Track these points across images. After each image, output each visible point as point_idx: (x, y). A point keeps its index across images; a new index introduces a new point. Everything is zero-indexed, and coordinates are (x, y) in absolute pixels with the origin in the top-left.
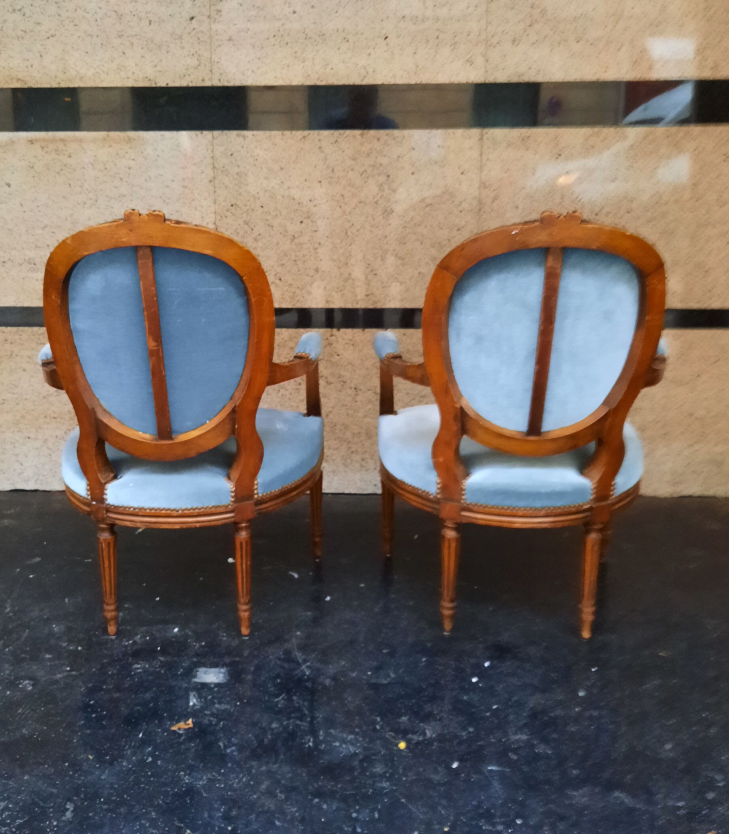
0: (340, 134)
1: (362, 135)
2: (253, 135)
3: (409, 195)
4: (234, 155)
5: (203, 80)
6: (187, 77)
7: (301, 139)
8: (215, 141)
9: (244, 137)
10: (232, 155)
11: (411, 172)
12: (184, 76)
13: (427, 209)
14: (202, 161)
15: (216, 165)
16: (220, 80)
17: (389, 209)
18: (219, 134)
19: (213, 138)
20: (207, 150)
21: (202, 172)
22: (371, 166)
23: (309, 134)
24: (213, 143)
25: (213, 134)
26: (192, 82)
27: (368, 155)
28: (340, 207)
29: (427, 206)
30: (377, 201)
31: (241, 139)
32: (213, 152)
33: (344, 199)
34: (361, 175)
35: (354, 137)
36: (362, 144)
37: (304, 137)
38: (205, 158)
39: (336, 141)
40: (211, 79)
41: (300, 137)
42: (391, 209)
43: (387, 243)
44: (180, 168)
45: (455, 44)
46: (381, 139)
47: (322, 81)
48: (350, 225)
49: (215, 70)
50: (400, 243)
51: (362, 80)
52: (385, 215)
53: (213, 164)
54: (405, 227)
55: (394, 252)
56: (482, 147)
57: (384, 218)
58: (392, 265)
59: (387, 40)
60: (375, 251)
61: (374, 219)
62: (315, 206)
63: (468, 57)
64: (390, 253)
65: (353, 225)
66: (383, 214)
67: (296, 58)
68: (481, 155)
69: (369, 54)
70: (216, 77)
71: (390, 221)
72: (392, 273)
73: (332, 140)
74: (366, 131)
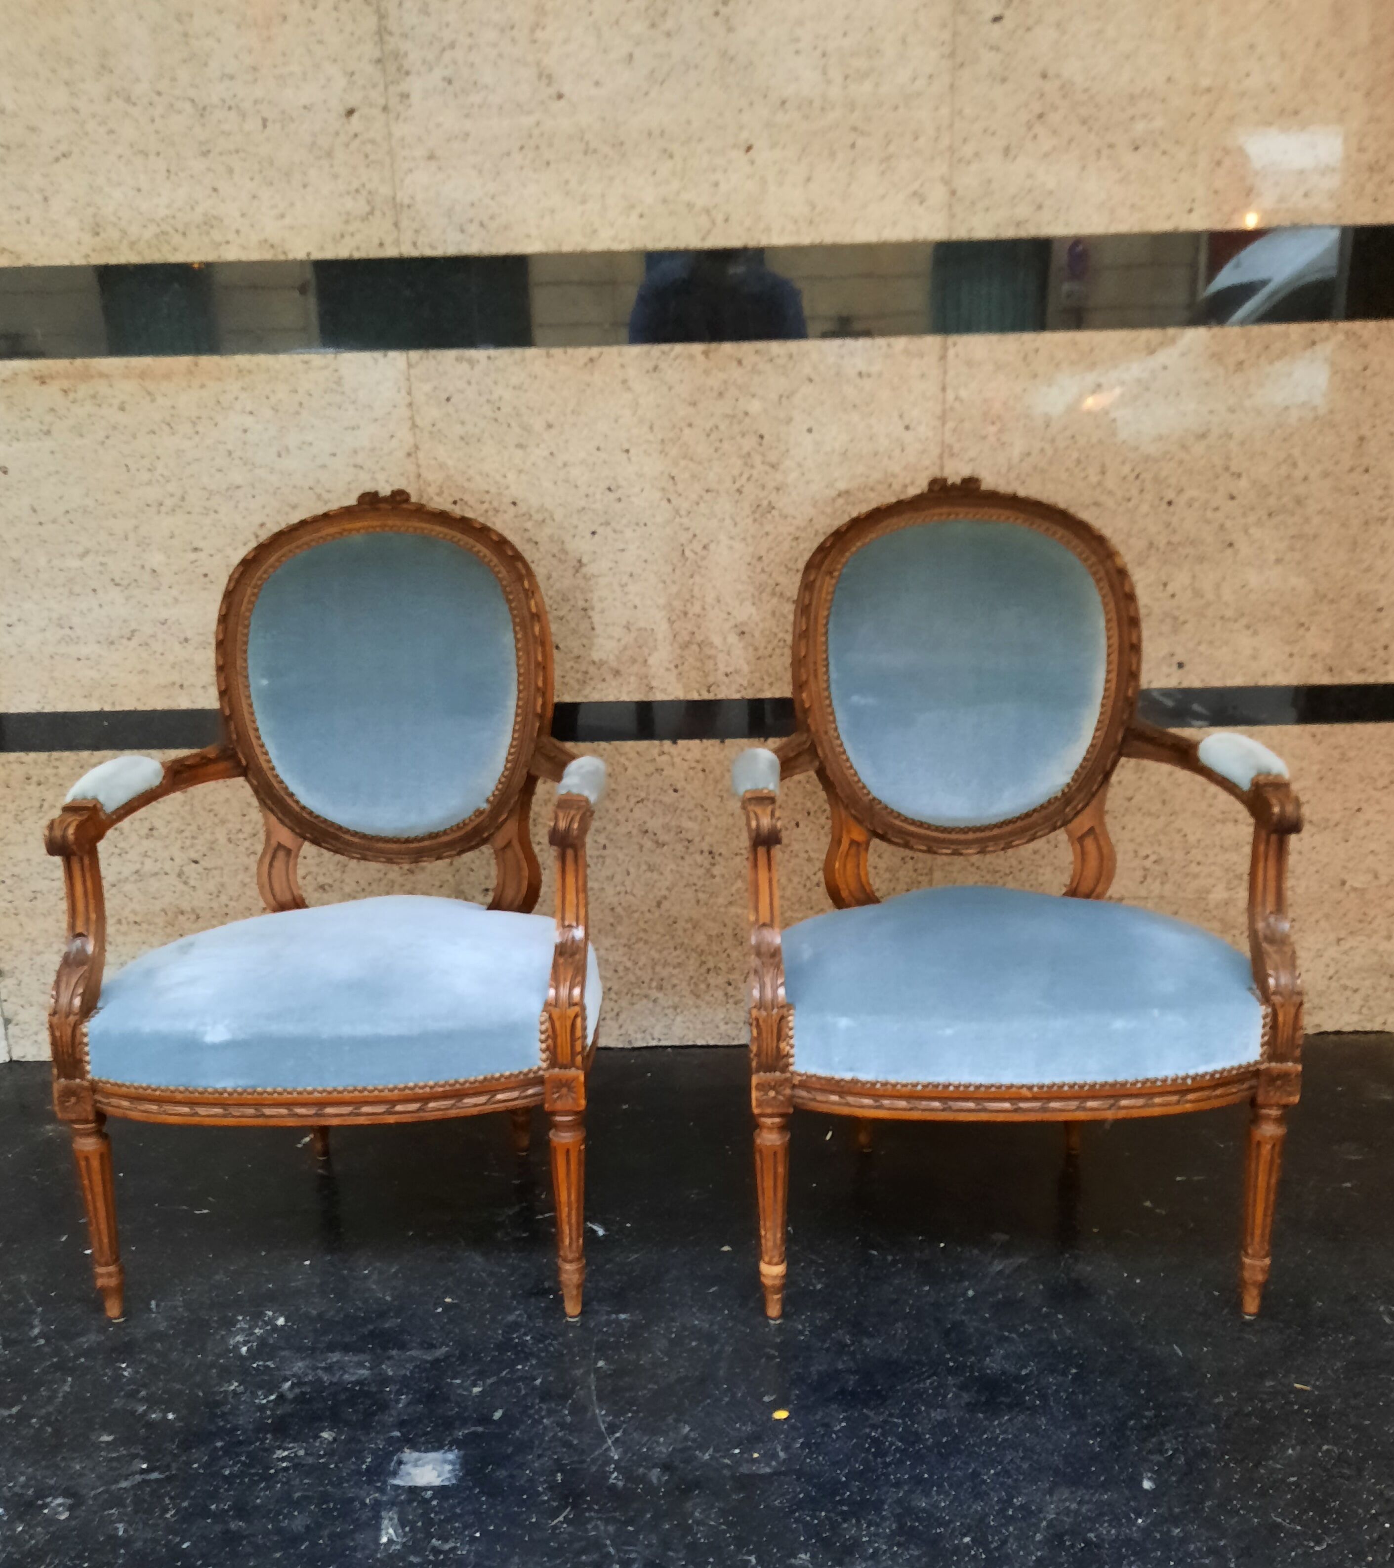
0: (663, 353)
1: (706, 354)
2: (489, 358)
3: (803, 474)
4: (452, 400)
5: (381, 245)
6: (347, 238)
7: (586, 365)
8: (412, 371)
9: (472, 363)
10: (448, 399)
11: (805, 427)
12: (342, 236)
13: (841, 501)
14: (389, 413)
15: (418, 421)
16: (415, 244)
17: (765, 503)
18: (421, 358)
19: (410, 365)
20: (399, 392)
21: (392, 436)
22: (727, 416)
23: (601, 354)
24: (409, 375)
25: (408, 358)
26: (358, 249)
27: (721, 394)
28: (669, 501)
29: (839, 495)
30: (742, 486)
31: (465, 366)
32: (409, 393)
33: (675, 484)
34: (708, 435)
35: (691, 357)
36: (707, 372)
37: (591, 360)
38: (395, 406)
39: (656, 368)
40: (397, 242)
41: (582, 360)
42: (770, 503)
43: (763, 571)
44: (346, 429)
45: (888, 158)
46: (744, 362)
47: (622, 241)
48: (690, 536)
49: (404, 223)
50: (790, 569)
51: (703, 239)
52: (757, 515)
53: (412, 418)
54: (797, 539)
55: (778, 589)
56: (945, 373)
57: (755, 520)
58: (773, 613)
59: (752, 152)
60: (740, 587)
61: (736, 524)
62: (619, 500)
63: (916, 186)
64: (769, 590)
65: (695, 536)
66: (754, 512)
67: (567, 193)
68: (944, 389)
69: (716, 184)
70: (407, 236)
71: (768, 528)
72: (775, 630)
73: (649, 365)
74: (714, 345)
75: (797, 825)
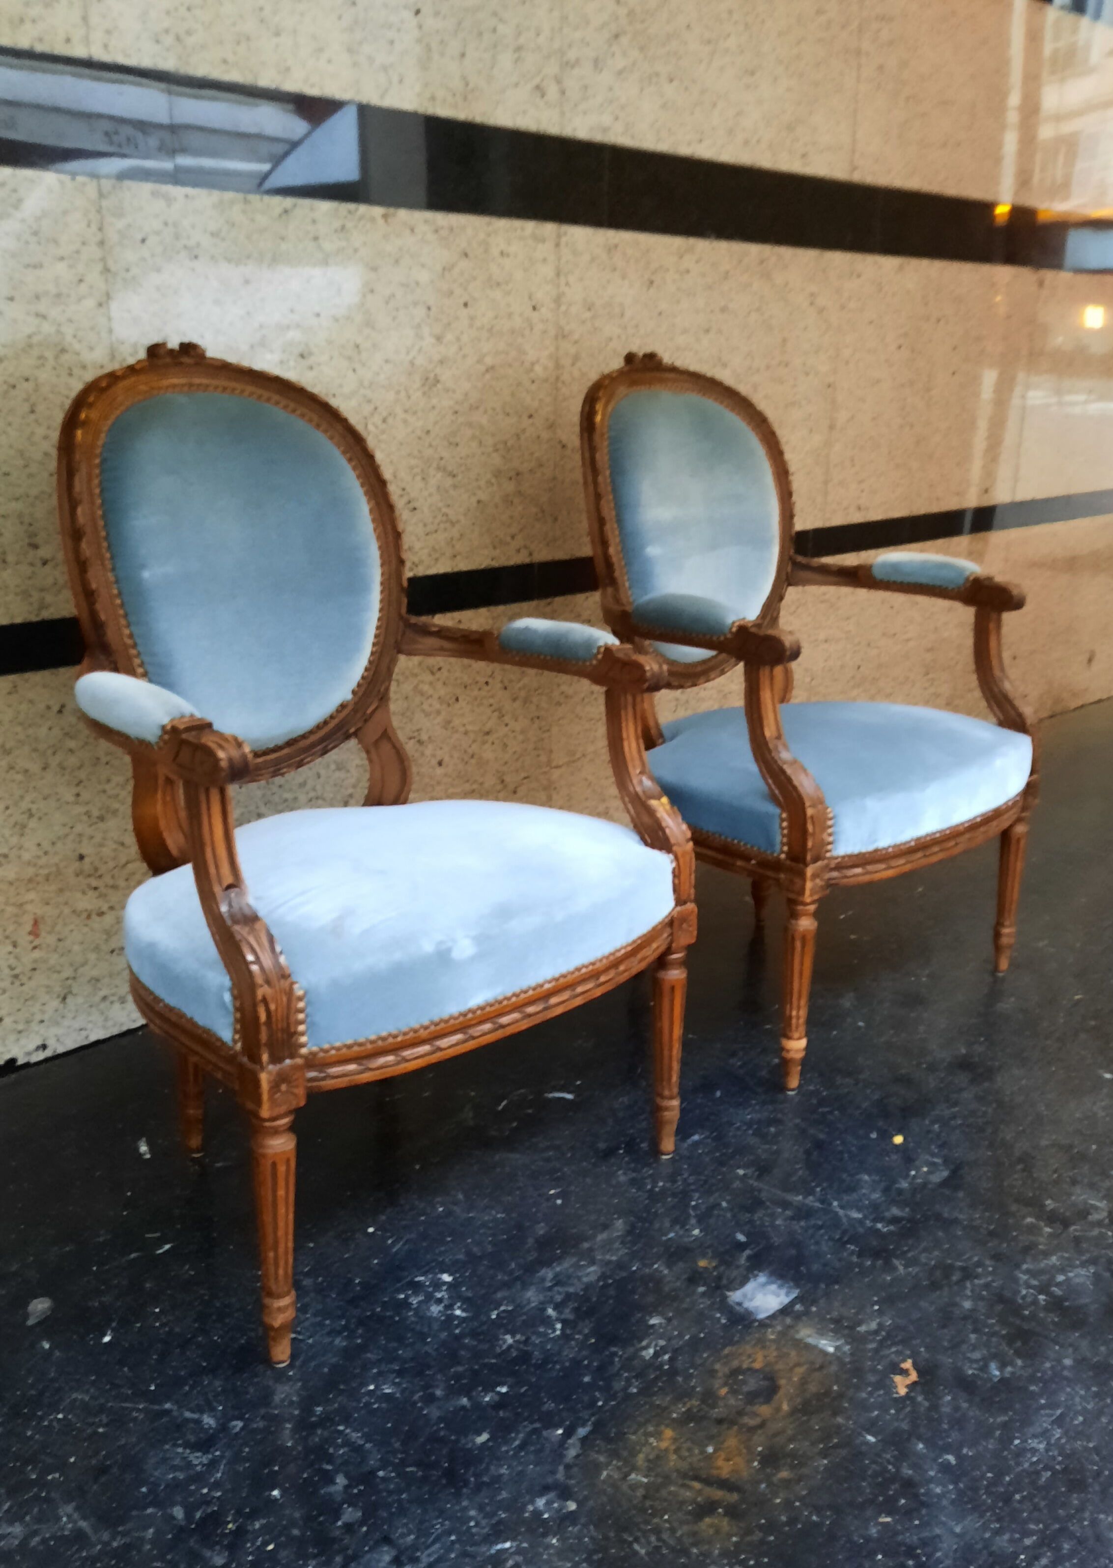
0: (350, 212)
1: (385, 217)
2: (187, 196)
3: (461, 349)
4: (147, 242)
5: (68, 40)
6: (28, 26)
7: (280, 216)
8: (105, 203)
9: (169, 200)
10: (143, 241)
11: (462, 301)
12: (22, 21)
13: (488, 376)
14: (78, 252)
15: (111, 264)
16: (106, 46)
17: (432, 375)
18: (114, 187)
19: (101, 195)
20: (89, 226)
21: (81, 281)
22: (403, 285)
23: (295, 206)
24: (101, 207)
25: (99, 185)
26: (41, 40)
27: (397, 261)
28: (354, 370)
29: (487, 371)
30: (414, 358)
31: (160, 204)
32: (100, 229)
33: (359, 353)
34: (387, 303)
35: (373, 220)
36: (386, 237)
37: (286, 211)
38: (84, 243)
39: (343, 227)
40: (87, 41)
41: (278, 210)
42: (436, 375)
43: (430, 446)
44: (28, 266)
45: (519, 49)
46: (416, 230)
47: (312, 86)
48: (372, 407)
49: (94, 20)
50: (451, 444)
51: (382, 96)
52: (426, 388)
53: (103, 259)
54: (456, 412)
55: (443, 463)
56: (559, 259)
57: (424, 393)
58: (438, 488)
59: (420, 16)
60: (413, 462)
61: (409, 397)
62: (311, 368)
63: (537, 80)
64: (435, 465)
65: (376, 408)
66: (423, 385)
67: (262, 21)
68: (558, 275)
69: (392, 42)
70: (98, 36)
71: (434, 401)
72: (440, 505)
73: (337, 224)
74: (391, 210)
75: (457, 700)
